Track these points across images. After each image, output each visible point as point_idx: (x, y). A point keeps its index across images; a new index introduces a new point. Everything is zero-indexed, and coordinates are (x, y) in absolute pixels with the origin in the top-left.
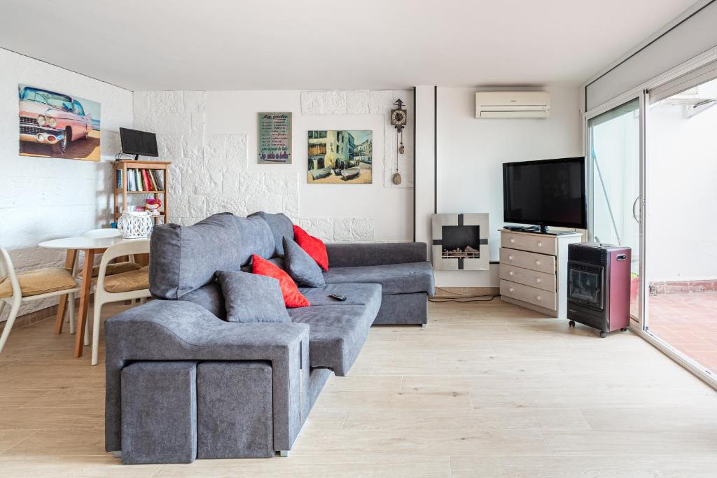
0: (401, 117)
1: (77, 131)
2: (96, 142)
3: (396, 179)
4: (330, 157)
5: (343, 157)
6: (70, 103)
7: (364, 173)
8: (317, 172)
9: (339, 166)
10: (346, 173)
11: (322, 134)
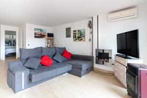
0: (90, 25)
1: (42, 34)
2: (45, 36)
3: (90, 40)
4: (77, 36)
5: (79, 35)
6: (41, 30)
7: (83, 39)
8: (75, 39)
9: (79, 37)
10: (80, 39)
11: (75, 31)
